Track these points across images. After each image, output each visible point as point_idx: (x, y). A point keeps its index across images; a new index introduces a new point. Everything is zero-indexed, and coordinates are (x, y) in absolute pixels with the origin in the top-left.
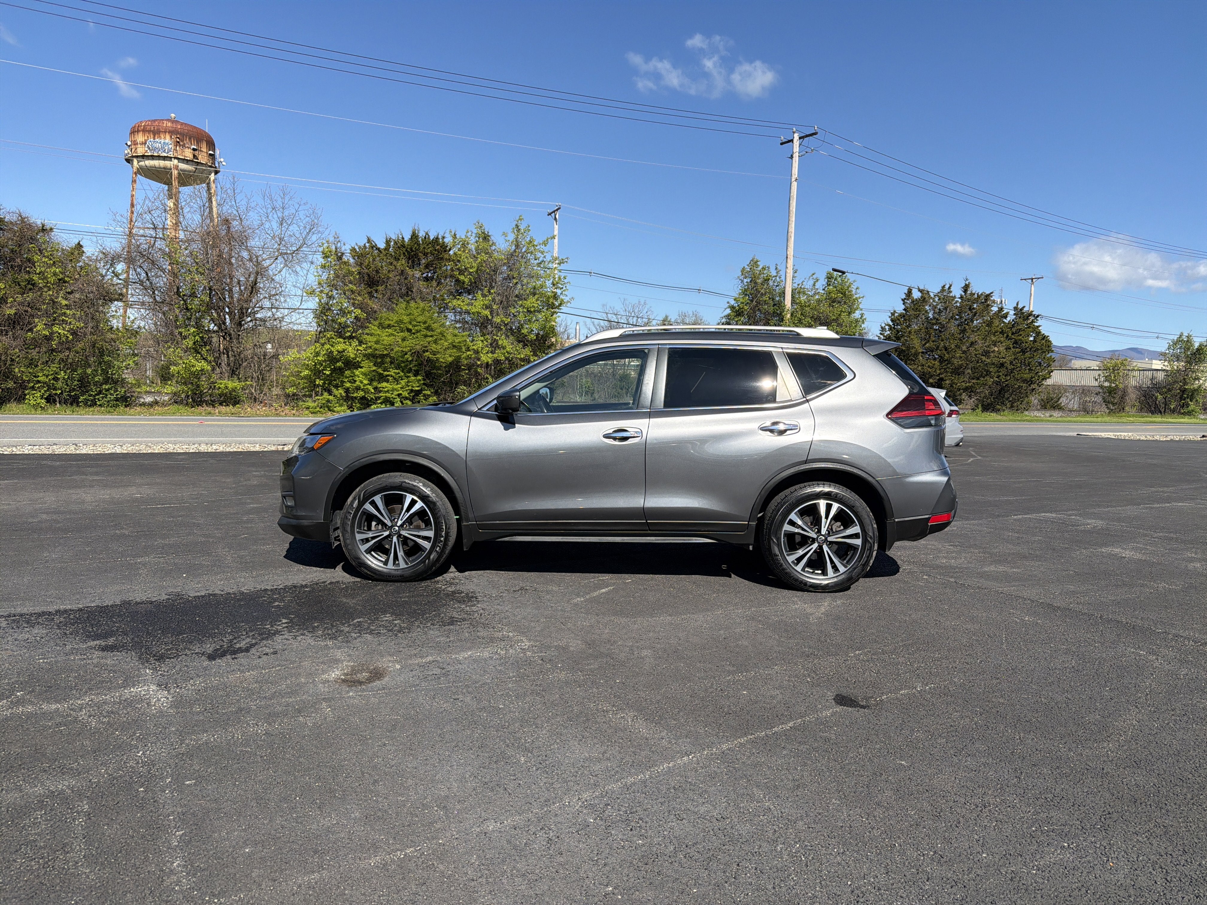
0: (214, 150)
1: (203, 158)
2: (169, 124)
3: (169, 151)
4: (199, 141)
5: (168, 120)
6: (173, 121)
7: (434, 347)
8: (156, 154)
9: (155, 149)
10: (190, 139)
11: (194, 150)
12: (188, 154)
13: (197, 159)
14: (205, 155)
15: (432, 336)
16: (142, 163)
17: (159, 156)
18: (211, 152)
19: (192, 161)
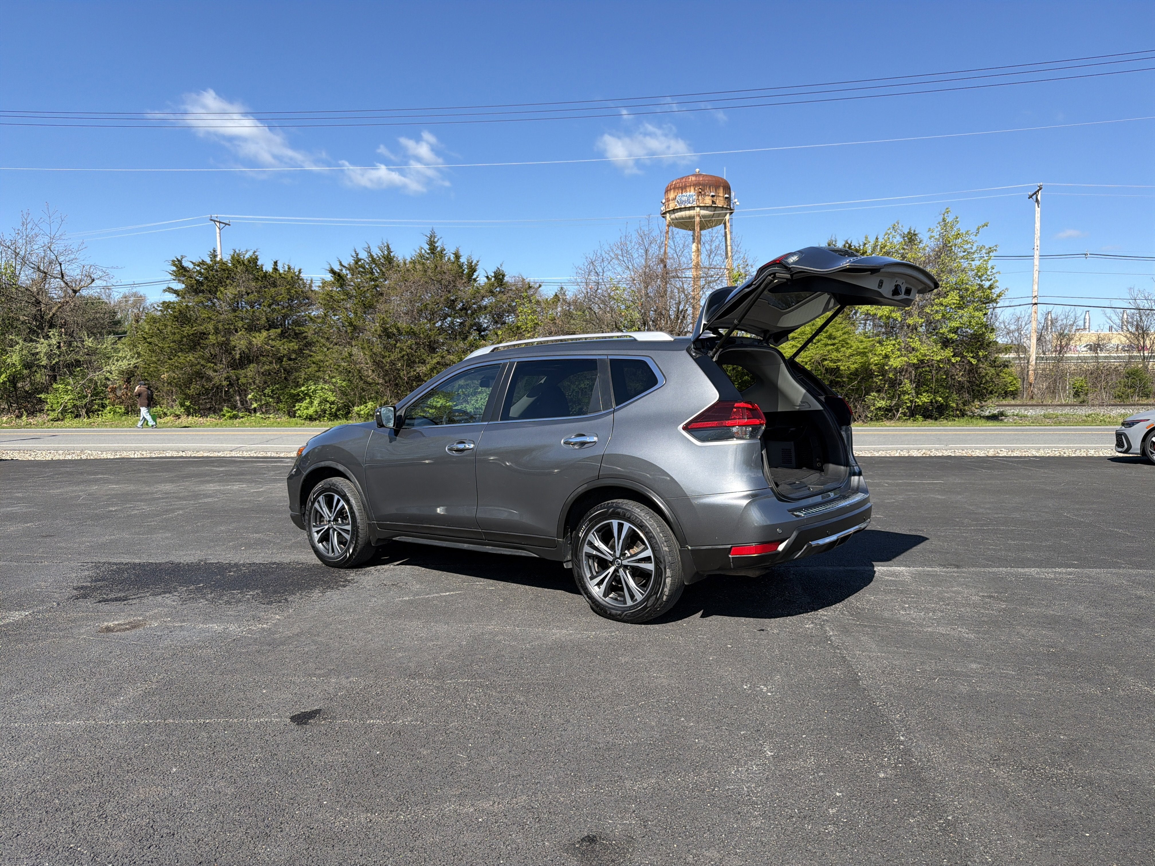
0: (730, 194)
1: (720, 203)
2: (694, 178)
3: (693, 201)
4: (717, 188)
5: (693, 175)
6: (696, 175)
7: (834, 355)
8: (683, 206)
9: (682, 202)
10: (710, 187)
11: (713, 196)
12: (708, 201)
13: (715, 204)
14: (722, 199)
15: (833, 345)
16: (673, 216)
17: (685, 208)
18: (727, 196)
19: (711, 206)
